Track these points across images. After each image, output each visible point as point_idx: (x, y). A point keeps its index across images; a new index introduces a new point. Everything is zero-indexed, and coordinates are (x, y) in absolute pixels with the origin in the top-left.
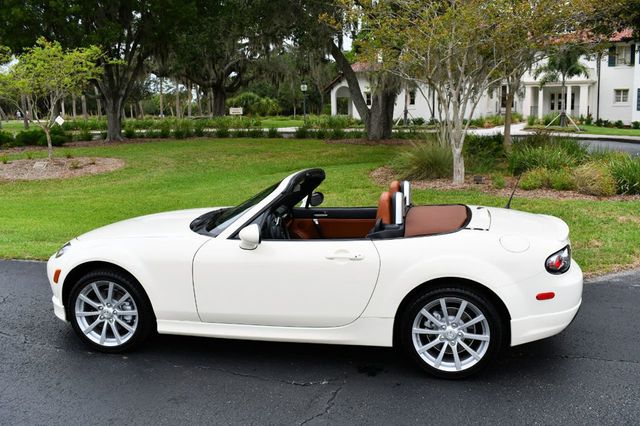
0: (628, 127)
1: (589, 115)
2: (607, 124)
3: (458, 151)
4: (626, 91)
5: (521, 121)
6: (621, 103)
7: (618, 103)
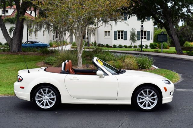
0: (111, 47)
1: (95, 42)
2: (103, 46)
3: (81, 55)
4: (109, 32)
5: (67, 44)
6: (107, 37)
7: (106, 37)
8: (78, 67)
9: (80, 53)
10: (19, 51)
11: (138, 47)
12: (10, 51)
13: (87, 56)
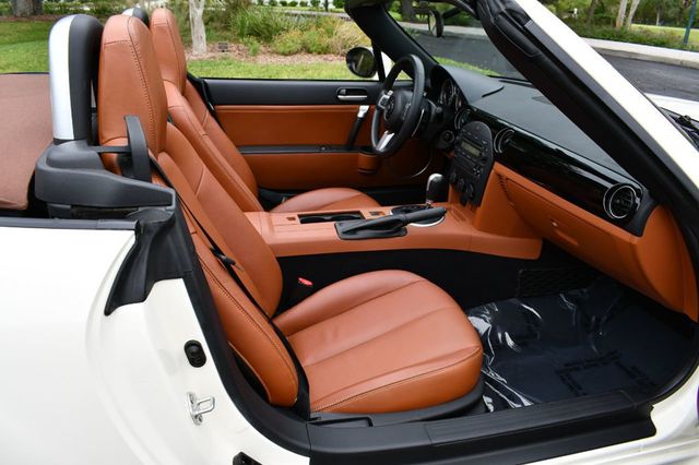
8: (195, 52)
9: (198, 7)
10: (35, 13)
11: (309, 4)
12: (12, 14)
13: (212, 19)
